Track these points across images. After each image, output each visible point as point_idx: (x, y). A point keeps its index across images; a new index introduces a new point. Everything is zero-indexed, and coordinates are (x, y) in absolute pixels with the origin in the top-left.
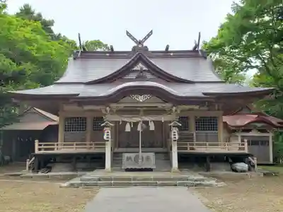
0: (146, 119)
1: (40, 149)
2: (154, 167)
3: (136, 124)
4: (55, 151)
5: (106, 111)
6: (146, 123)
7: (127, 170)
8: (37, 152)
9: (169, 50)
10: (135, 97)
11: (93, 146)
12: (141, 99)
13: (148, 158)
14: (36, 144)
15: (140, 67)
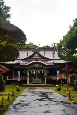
0: (38, 70)
2: (41, 83)
4: (13, 79)
7: (34, 84)
8: (7, 79)
10: (35, 65)
13: (39, 81)
14: (7, 77)
15: (36, 55)
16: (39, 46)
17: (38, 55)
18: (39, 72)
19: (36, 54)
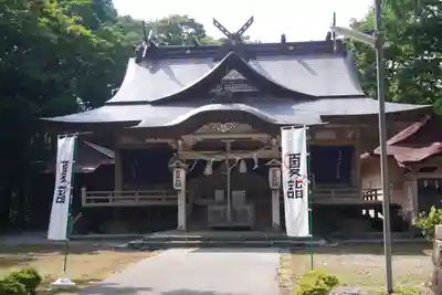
1: (88, 201)
2: (252, 224)
4: (111, 204)
5: (177, 145)
7: (214, 229)
8: (84, 204)
9: (287, 41)
10: (214, 125)
12: (224, 128)
13: (245, 211)
15: (233, 75)
17: (241, 77)
19: (234, 72)
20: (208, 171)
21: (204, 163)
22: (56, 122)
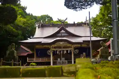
0: (63, 49)
3: (60, 51)
4: (34, 61)
5: (51, 47)
6: (63, 51)
8: (28, 61)
9: (75, 23)
10: (59, 42)
11: (47, 59)
12: (61, 43)
13: (65, 62)
14: (28, 59)
15: (63, 31)
16: (66, 21)
17: (64, 32)
18: (65, 52)
20: (58, 52)
21: (57, 51)
22: (22, 42)
